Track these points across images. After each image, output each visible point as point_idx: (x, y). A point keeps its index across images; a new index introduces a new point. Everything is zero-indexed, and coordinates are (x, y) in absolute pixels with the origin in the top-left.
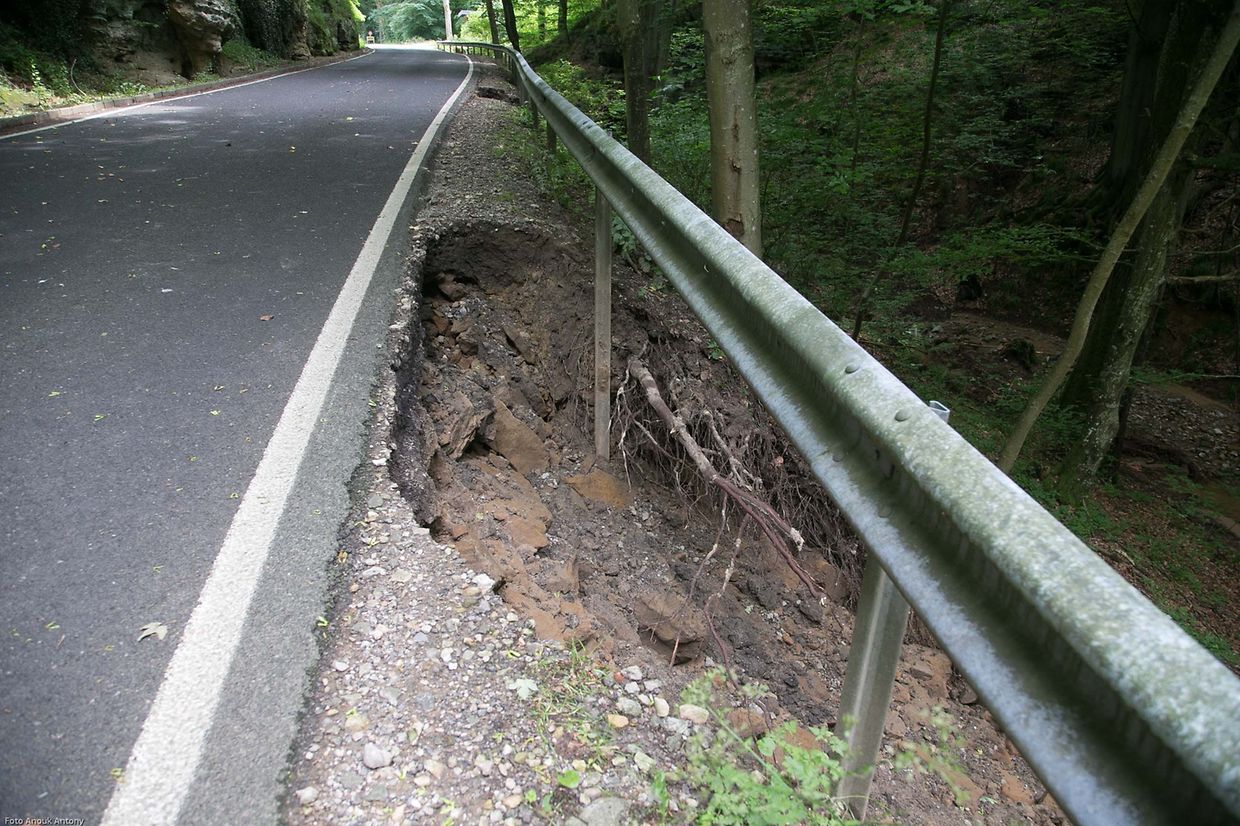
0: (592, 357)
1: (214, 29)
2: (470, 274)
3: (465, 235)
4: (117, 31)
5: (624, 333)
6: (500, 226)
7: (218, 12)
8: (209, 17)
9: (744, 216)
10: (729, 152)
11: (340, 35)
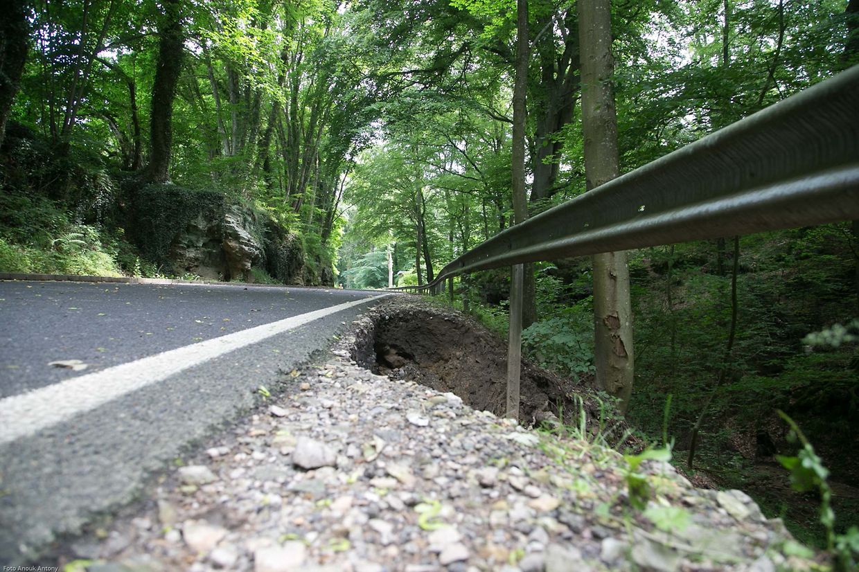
0: (504, 409)
1: (248, 256)
2: (408, 351)
3: (407, 321)
4: (191, 254)
5: (529, 395)
6: (434, 315)
7: (252, 246)
8: (246, 248)
9: (619, 313)
10: (608, 264)
11: (323, 276)
